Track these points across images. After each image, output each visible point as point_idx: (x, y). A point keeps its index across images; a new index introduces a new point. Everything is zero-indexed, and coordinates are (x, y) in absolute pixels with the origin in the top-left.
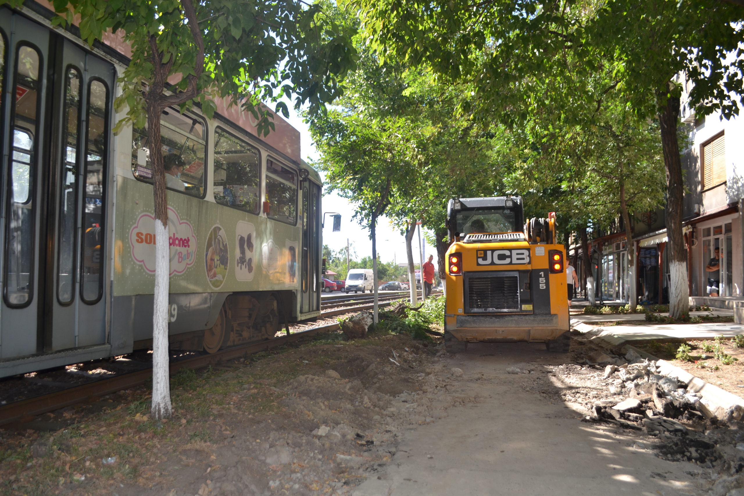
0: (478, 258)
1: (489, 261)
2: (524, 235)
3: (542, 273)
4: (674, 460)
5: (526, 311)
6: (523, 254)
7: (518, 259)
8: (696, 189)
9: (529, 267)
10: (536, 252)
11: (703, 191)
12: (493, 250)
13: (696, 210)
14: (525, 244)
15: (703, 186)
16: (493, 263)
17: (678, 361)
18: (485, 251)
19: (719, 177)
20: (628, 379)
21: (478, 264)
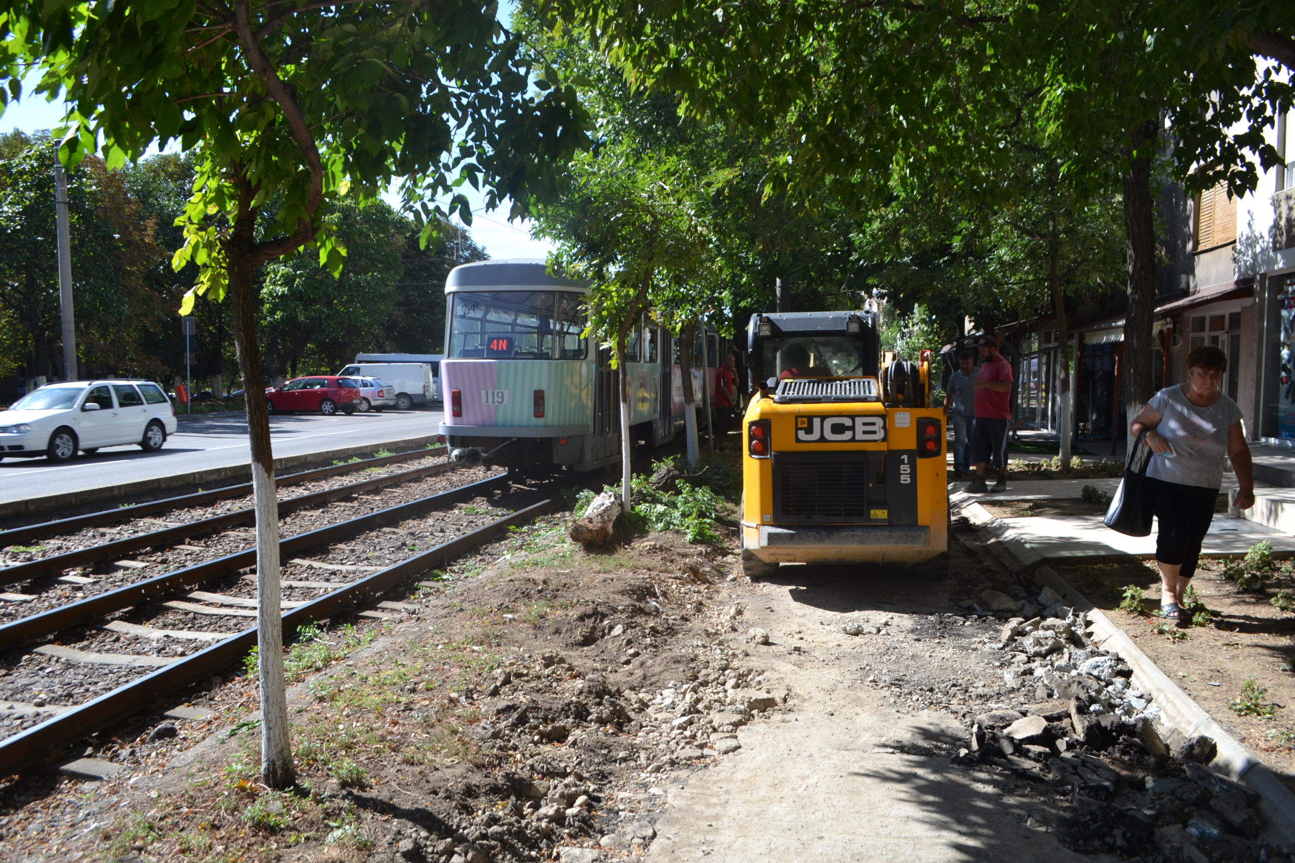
0: (797, 429)
1: (816, 435)
2: (876, 388)
3: (905, 457)
4: (1086, 853)
5: (877, 520)
6: (874, 424)
7: (865, 433)
8: (1185, 247)
9: (883, 447)
10: (897, 421)
11: (1195, 253)
12: (823, 417)
13: (1183, 285)
14: (878, 406)
15: (1196, 243)
16: (822, 439)
17: (1123, 612)
18: (810, 417)
19: (1224, 230)
20: (1037, 654)
21: (798, 440)
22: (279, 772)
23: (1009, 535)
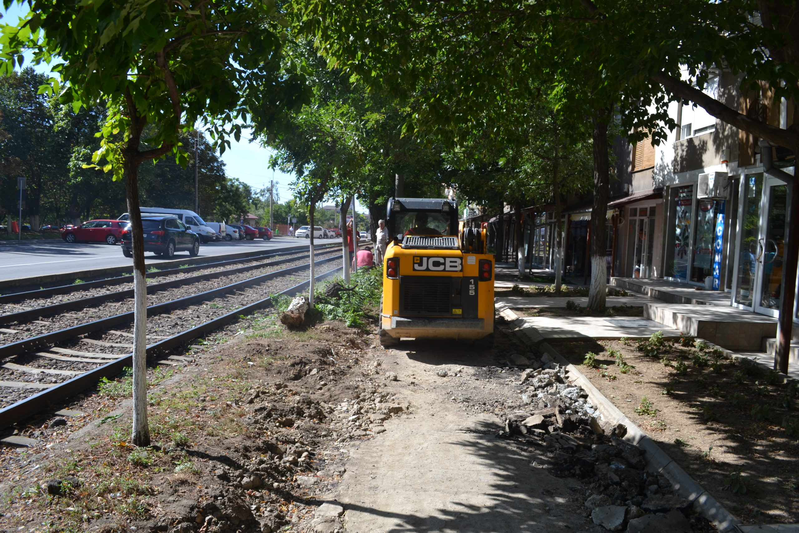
0: (414, 263)
1: (424, 267)
2: (457, 242)
3: (472, 281)
4: (561, 477)
5: (456, 315)
6: (456, 262)
7: (451, 266)
8: (627, 169)
9: (461, 275)
10: (468, 261)
11: (633, 172)
12: (429, 257)
13: (626, 190)
14: (459, 252)
15: (634, 167)
16: (428, 269)
17: (585, 366)
18: (421, 257)
19: (648, 160)
20: (540, 387)
21: (414, 270)
22: (142, 438)
23: (526, 325)
